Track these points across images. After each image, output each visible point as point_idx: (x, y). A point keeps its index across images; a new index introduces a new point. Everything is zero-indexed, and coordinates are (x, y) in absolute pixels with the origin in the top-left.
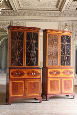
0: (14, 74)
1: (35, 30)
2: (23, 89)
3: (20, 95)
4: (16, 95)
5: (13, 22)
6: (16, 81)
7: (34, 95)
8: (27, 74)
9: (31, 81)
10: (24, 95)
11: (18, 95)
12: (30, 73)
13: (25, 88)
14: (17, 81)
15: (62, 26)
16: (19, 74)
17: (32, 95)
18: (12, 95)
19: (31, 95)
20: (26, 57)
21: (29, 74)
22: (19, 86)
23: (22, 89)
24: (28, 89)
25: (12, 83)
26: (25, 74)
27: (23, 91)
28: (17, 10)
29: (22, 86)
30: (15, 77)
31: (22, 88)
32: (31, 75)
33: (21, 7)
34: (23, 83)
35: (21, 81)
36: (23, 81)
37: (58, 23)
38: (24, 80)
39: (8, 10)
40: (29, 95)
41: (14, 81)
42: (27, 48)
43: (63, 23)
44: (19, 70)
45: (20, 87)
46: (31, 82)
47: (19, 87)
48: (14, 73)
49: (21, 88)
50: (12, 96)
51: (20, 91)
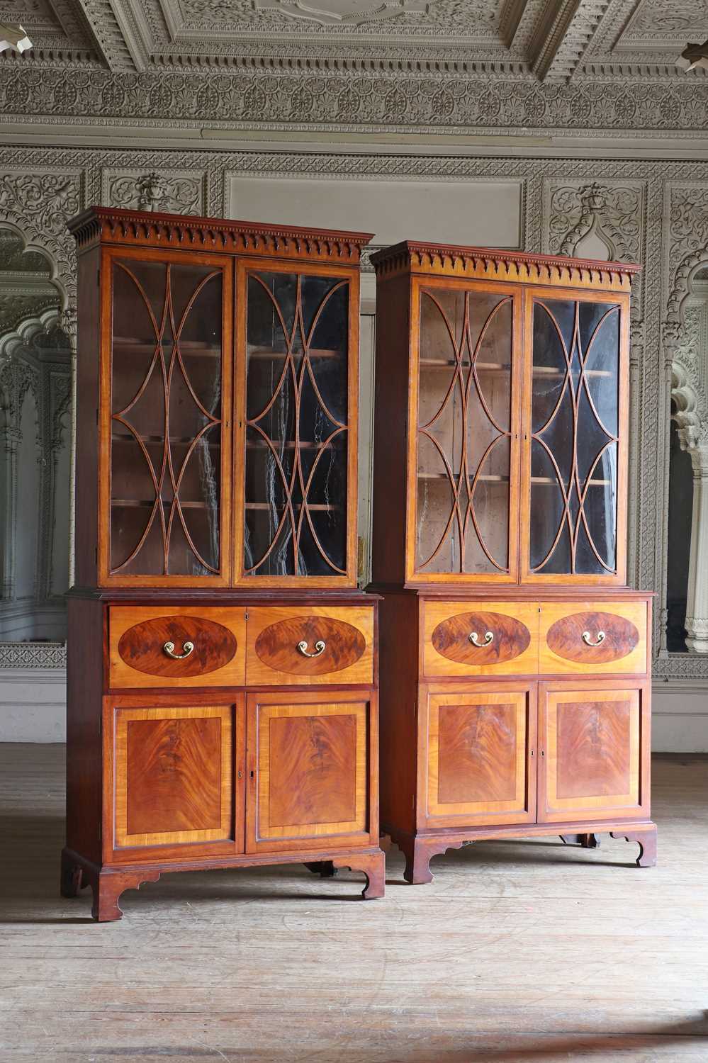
0: (148, 648)
1: (324, 256)
2: (227, 783)
3: (193, 836)
4: (162, 838)
5: (106, 172)
6: (159, 714)
7: (319, 830)
8: (259, 644)
9: (293, 711)
10: (233, 837)
11: (181, 837)
12: (283, 637)
13: (241, 774)
14: (174, 713)
15: (548, 212)
16: (191, 645)
17: (305, 831)
18: (131, 832)
19: (291, 832)
20: (241, 495)
21: (273, 651)
22: (187, 760)
23: (217, 781)
24: (263, 778)
25: (131, 724)
26: (240, 650)
27: (227, 797)
28: (141, 67)
29: (218, 750)
30: (155, 672)
31: (212, 769)
32: (295, 657)
33: (175, 35)
34: (227, 723)
35: (210, 712)
36: (223, 712)
37: (514, 184)
38: (230, 696)
39: (59, 66)
40: (276, 833)
41: (141, 715)
42: (250, 417)
43: (560, 183)
44: (191, 611)
45: (201, 764)
46: (290, 721)
47: (188, 767)
48: (149, 637)
49: (205, 772)
50: (127, 842)
51: (196, 799)
